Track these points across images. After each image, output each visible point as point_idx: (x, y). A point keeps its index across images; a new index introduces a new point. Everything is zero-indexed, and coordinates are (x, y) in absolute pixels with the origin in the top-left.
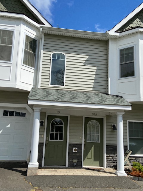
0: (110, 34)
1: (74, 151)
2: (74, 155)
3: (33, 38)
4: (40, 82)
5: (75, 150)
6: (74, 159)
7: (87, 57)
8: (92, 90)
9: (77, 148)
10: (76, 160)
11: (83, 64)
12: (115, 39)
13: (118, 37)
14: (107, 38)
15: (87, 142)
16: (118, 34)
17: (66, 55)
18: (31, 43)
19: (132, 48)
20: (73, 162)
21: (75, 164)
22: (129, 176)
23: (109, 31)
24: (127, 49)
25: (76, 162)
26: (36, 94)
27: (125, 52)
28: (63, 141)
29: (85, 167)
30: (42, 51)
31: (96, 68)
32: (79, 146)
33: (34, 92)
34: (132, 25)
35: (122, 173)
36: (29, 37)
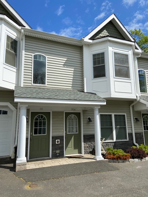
0: (85, 40)
1: (57, 143)
2: (56, 146)
3: (14, 39)
4: (22, 81)
5: (58, 141)
6: (56, 149)
7: (66, 59)
8: (71, 88)
9: (59, 140)
10: (59, 151)
11: (62, 66)
12: (89, 45)
13: (91, 44)
14: (82, 44)
15: (67, 133)
16: (91, 41)
17: (47, 57)
18: (12, 43)
19: (103, 54)
20: (56, 152)
21: (58, 154)
22: (106, 159)
23: (84, 38)
24: (98, 54)
25: (59, 152)
26: (21, 92)
27: (97, 57)
28: (46, 134)
29: (67, 156)
30: (24, 52)
31: (73, 69)
32: (61, 138)
33: (18, 91)
34: (101, 35)
35: (100, 157)
36: (10, 37)
